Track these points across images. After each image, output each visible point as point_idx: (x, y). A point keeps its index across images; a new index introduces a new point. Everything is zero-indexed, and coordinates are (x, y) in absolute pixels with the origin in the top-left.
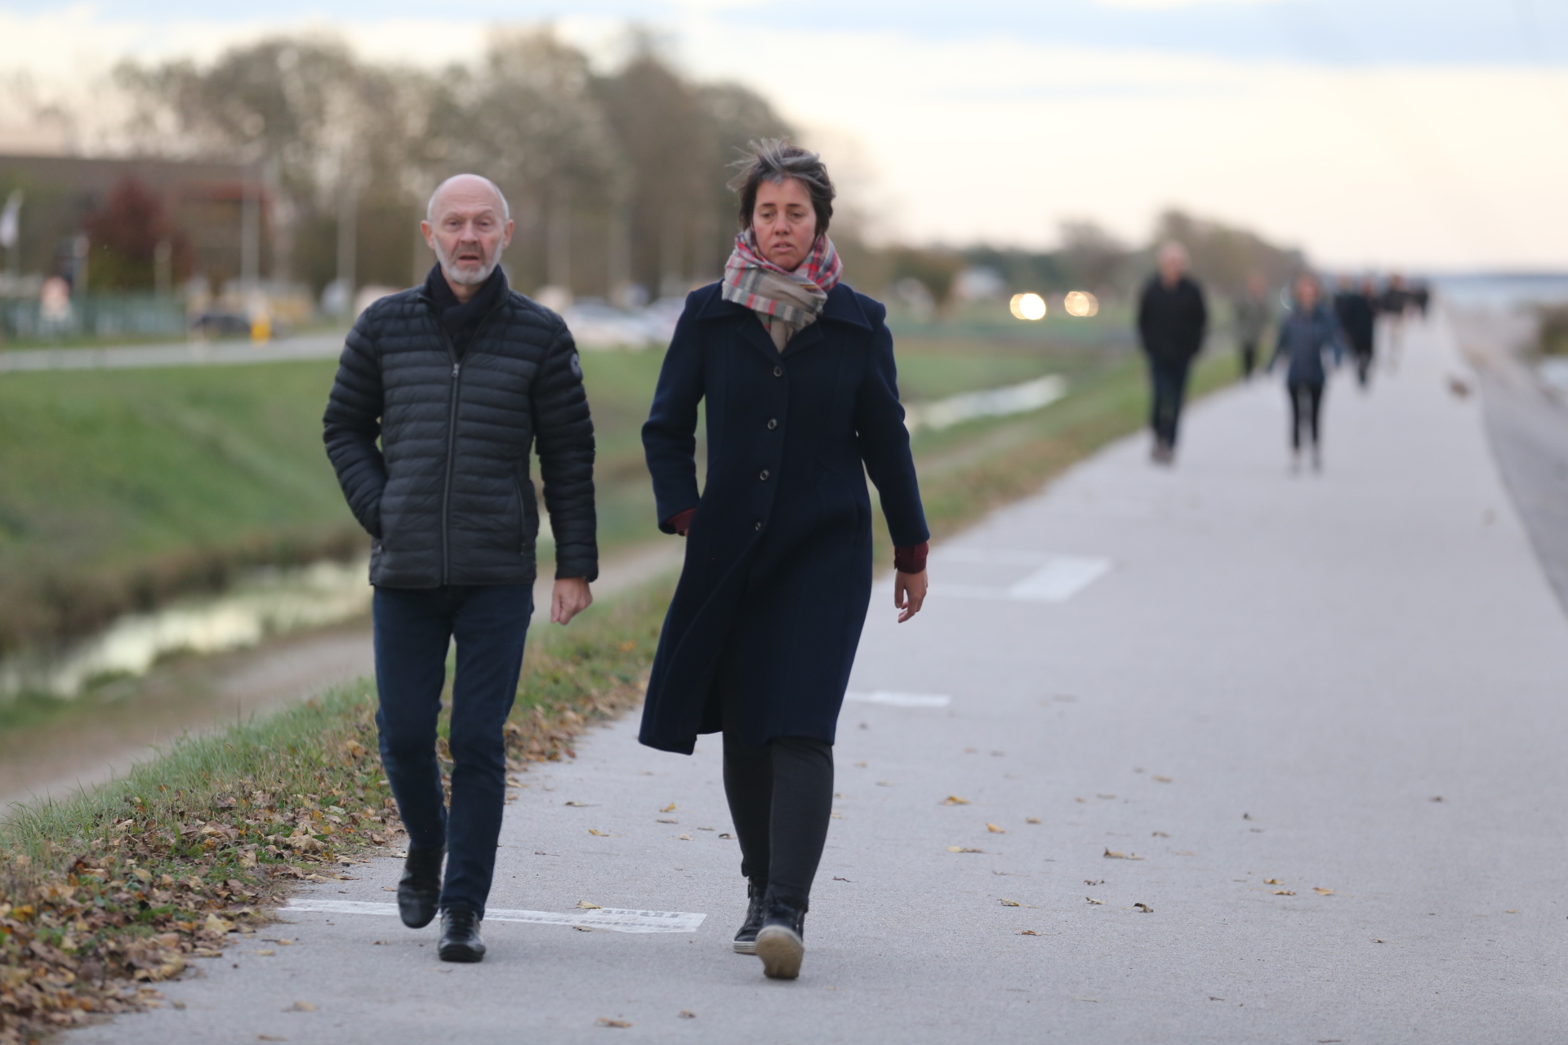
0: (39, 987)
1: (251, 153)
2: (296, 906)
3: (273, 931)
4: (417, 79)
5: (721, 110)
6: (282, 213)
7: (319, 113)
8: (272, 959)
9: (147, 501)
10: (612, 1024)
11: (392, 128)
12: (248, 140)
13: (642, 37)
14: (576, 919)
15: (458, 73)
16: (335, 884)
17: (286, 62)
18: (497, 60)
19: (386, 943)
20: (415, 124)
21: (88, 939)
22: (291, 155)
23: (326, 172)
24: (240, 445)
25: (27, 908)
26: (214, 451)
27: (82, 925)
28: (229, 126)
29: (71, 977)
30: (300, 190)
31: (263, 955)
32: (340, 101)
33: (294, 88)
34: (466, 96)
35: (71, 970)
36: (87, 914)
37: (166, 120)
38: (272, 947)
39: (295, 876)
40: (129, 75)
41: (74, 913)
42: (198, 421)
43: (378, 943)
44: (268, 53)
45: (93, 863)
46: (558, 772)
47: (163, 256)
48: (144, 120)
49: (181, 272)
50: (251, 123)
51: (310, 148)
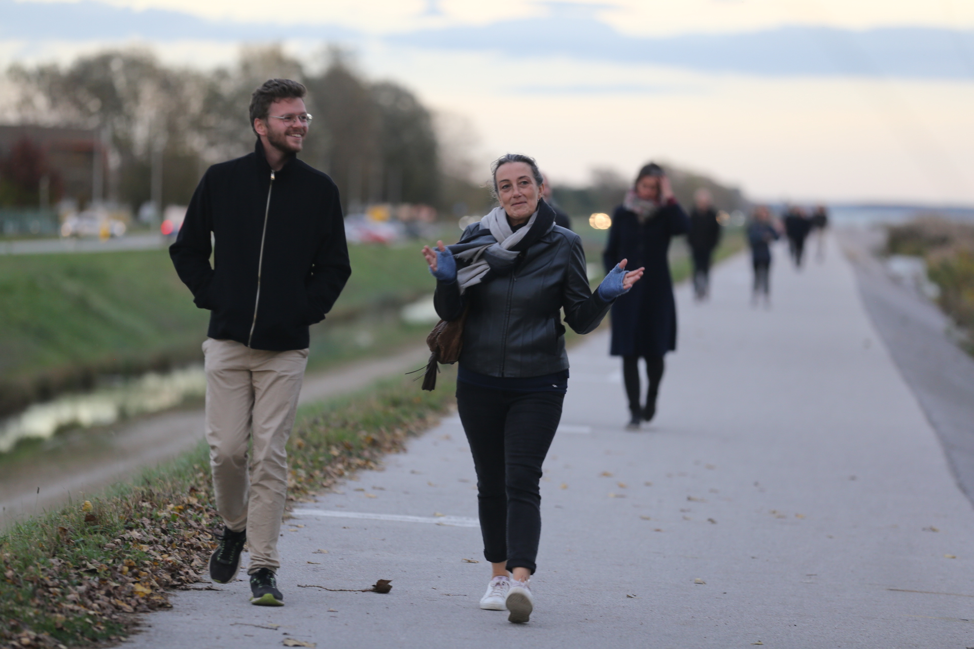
0: (199, 539)
1: (93, 122)
2: (296, 512)
3: (291, 522)
4: (197, 78)
5: (385, 100)
6: (114, 160)
7: (135, 96)
8: (297, 533)
9: (43, 335)
10: (469, 561)
11: (182, 108)
12: (90, 114)
13: (336, 53)
14: (436, 520)
15: (222, 74)
16: (311, 503)
17: (116, 66)
18: (246, 67)
19: (348, 528)
20: (195, 106)
21: (212, 521)
22: (119, 125)
23: (140, 133)
24: (98, 301)
25: (180, 507)
26: (82, 305)
27: (207, 515)
28: (80, 106)
29: (210, 536)
30: (123, 145)
31: (292, 531)
32: (148, 91)
33: (120, 82)
34: (227, 88)
35: (209, 533)
36: (207, 510)
37: (41, 101)
38: (296, 528)
39: (292, 500)
40: (17, 73)
41: (201, 509)
42: (72, 287)
43: (345, 528)
44: (104, 61)
45: (199, 489)
46: (401, 458)
47: (44, 186)
48: (26, 102)
49: (56, 196)
50: (94, 104)
51: (130, 119)
